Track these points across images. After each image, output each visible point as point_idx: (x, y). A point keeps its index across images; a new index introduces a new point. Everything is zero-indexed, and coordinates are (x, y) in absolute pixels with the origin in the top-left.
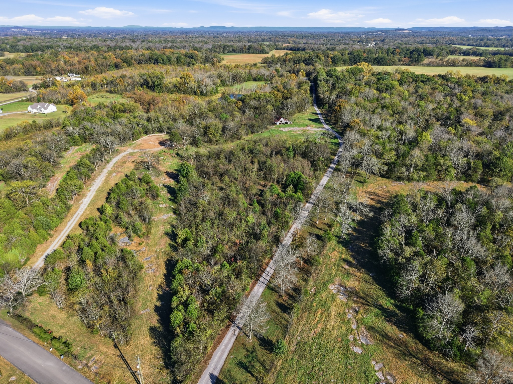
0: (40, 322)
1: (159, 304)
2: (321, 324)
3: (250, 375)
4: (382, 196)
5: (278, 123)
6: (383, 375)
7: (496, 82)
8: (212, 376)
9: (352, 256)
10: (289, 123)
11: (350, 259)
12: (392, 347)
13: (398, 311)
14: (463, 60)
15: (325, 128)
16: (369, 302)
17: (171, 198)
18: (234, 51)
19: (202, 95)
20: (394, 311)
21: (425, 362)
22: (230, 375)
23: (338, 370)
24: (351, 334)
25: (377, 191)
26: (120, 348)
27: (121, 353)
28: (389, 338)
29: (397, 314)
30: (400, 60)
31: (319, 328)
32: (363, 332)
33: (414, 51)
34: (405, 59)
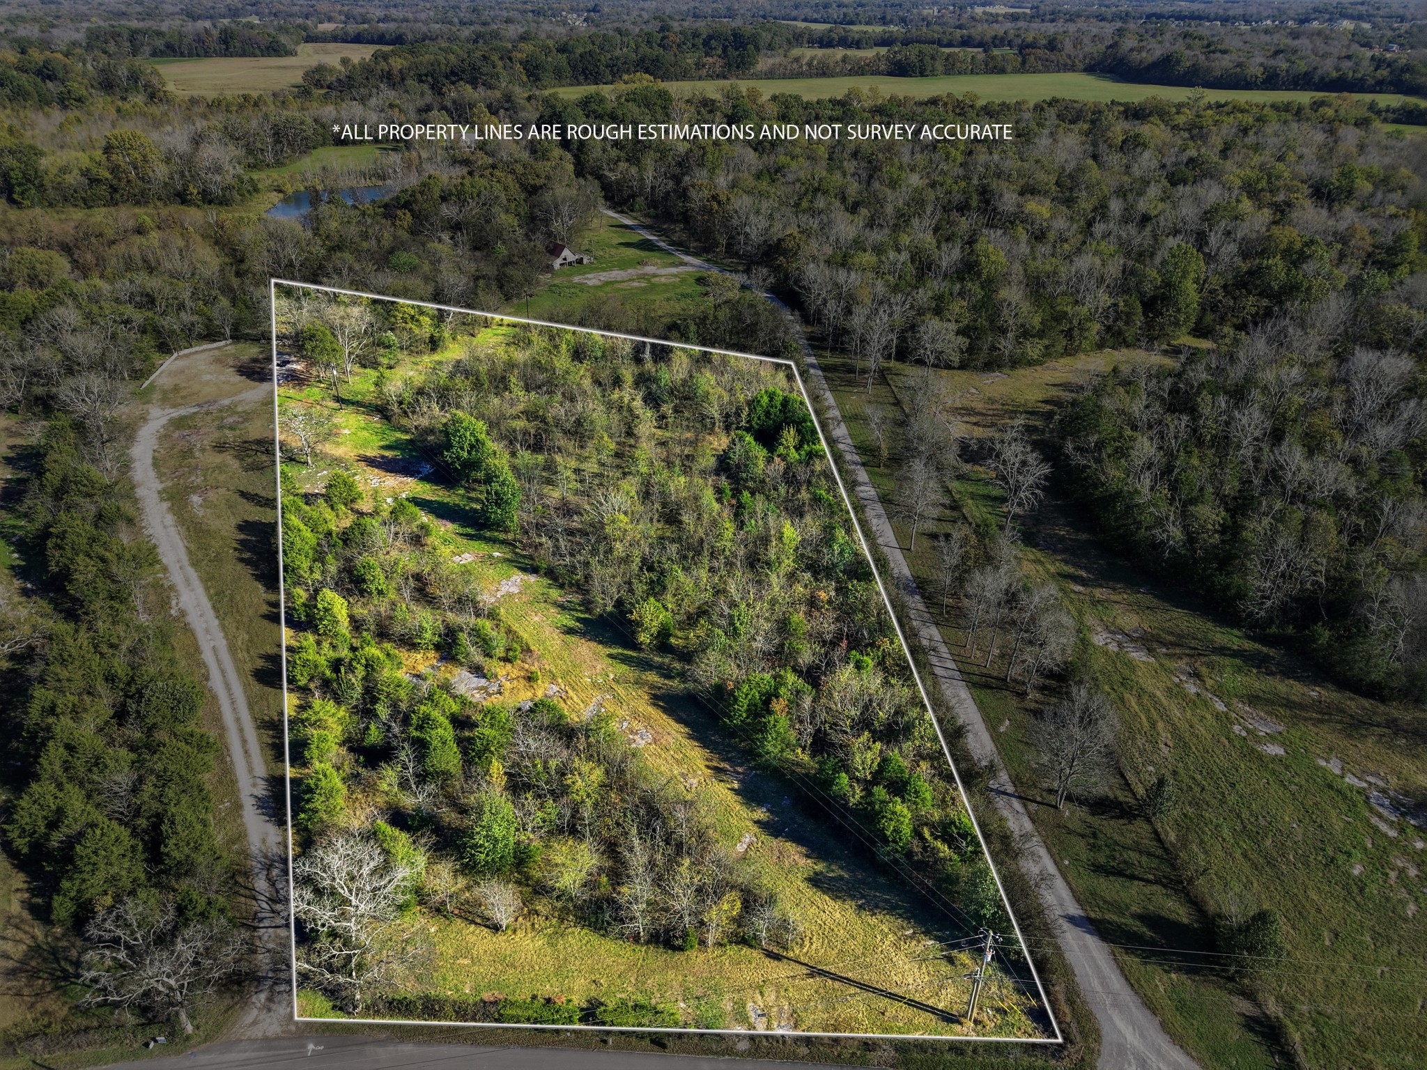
0: (476, 989)
1: (761, 814)
2: (1160, 725)
3: (1141, 883)
4: (991, 412)
5: (557, 263)
6: (1360, 779)
7: (958, 111)
8: (1072, 920)
9: (1066, 562)
10: (585, 261)
11: (1070, 570)
12: (1321, 721)
13: (1265, 649)
14: (845, 59)
15: (692, 265)
16: (1195, 649)
17: (461, 530)
18: (174, 50)
19: (210, 202)
20: (1260, 652)
21: (1393, 725)
22: (1105, 902)
23: (1284, 802)
24: (1232, 723)
25: (967, 403)
26: (791, 954)
27: (806, 965)
28: (1301, 706)
29: (1267, 655)
30: (699, 66)
31: (1165, 736)
32: (1247, 712)
33: (710, 37)
34: (710, 60)
